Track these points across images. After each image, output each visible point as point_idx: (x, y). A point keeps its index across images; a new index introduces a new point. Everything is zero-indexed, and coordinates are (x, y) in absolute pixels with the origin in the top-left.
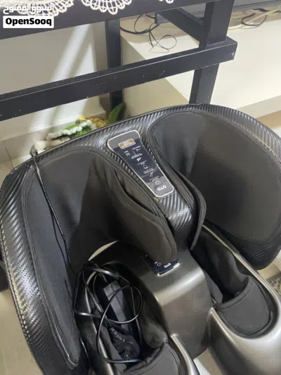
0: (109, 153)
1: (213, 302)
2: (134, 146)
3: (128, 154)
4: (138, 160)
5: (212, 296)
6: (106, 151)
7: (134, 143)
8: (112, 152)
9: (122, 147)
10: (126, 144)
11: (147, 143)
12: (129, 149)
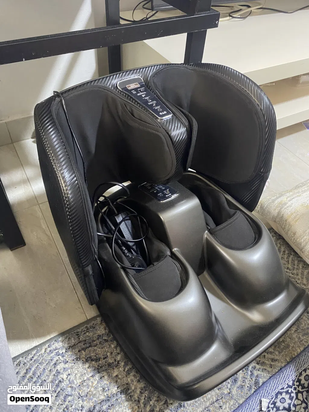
0: (118, 92)
1: (208, 228)
2: (139, 88)
3: (134, 92)
4: (143, 96)
5: (207, 224)
6: (116, 90)
7: (139, 86)
8: (121, 92)
9: (129, 88)
10: (132, 86)
11: (150, 87)
12: (136, 89)
